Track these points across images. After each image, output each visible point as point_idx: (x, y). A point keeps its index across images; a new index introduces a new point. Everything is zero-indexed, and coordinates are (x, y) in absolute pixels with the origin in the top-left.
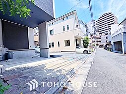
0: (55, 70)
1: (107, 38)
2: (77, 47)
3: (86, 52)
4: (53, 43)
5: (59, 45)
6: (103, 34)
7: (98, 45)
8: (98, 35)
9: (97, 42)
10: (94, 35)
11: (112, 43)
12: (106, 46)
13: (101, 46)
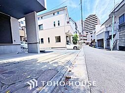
0: (51, 63)
1: (92, 36)
2: (67, 44)
3: (75, 48)
4: (42, 39)
5: (49, 41)
6: (89, 33)
7: (84, 42)
8: (85, 34)
9: (84, 40)
10: (81, 34)
11: (96, 41)
12: (91, 43)
13: (87, 44)
